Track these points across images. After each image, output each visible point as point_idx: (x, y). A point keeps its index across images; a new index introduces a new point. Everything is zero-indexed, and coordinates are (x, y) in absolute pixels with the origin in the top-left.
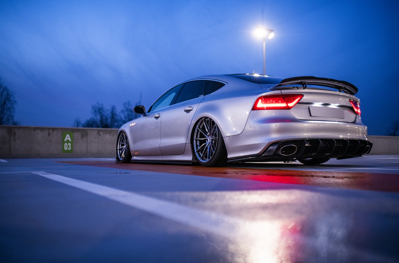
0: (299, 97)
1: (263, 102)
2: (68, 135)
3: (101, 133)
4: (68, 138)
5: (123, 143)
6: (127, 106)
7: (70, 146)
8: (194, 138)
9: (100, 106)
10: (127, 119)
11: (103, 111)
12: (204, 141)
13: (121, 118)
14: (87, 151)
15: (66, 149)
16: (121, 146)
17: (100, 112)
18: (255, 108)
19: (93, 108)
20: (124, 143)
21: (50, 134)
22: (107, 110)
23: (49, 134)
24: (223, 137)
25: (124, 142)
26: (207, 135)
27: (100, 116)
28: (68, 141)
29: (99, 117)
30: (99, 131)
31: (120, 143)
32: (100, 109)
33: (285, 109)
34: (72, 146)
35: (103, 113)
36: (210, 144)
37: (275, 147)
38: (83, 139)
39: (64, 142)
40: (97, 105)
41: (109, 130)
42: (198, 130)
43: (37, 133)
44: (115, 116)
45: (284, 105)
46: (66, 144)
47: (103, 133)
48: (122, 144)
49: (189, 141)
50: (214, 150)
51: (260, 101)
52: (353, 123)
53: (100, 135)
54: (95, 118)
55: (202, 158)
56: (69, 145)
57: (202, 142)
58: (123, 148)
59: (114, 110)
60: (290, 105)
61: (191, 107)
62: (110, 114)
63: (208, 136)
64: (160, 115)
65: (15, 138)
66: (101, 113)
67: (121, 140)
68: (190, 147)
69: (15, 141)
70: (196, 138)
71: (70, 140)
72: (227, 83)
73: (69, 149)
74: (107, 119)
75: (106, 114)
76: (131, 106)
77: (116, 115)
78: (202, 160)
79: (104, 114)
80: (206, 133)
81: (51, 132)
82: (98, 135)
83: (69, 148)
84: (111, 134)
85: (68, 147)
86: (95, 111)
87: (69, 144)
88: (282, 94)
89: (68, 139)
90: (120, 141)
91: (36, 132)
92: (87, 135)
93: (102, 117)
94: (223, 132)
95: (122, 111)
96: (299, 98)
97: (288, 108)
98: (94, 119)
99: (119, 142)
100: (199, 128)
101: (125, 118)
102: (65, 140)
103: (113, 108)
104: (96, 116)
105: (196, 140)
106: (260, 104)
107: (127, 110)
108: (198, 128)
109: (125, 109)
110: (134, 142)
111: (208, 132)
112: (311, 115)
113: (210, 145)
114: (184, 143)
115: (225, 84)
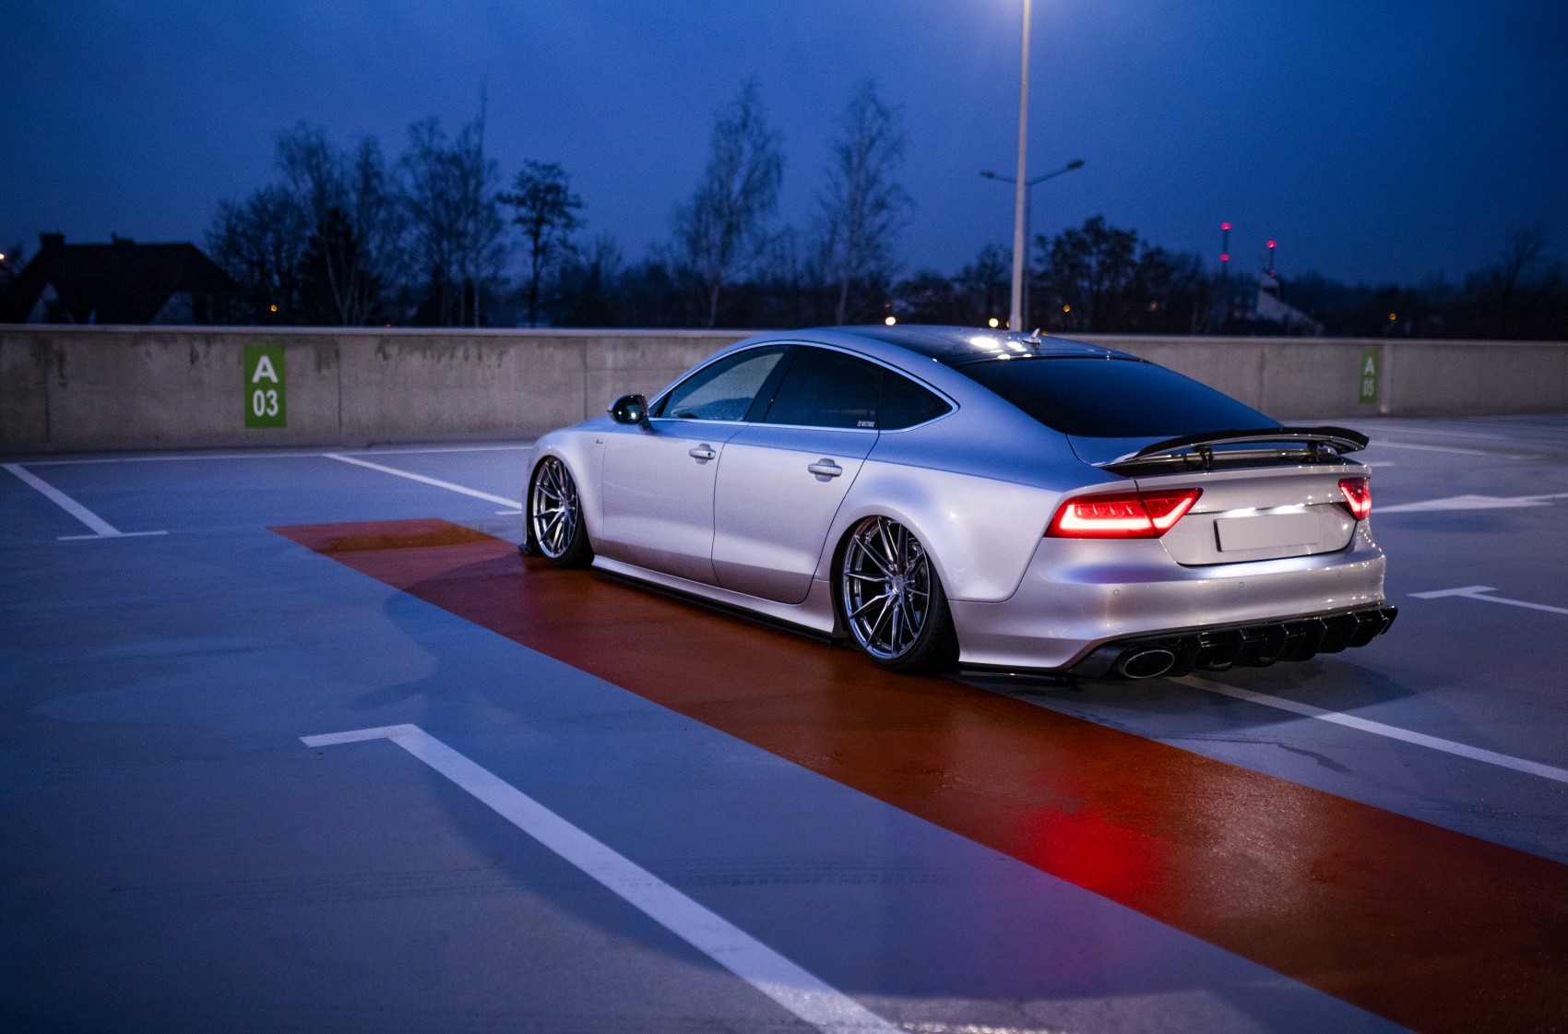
0: (1189, 497)
1: (1080, 513)
2: (265, 360)
3: (393, 350)
4: (265, 369)
5: (553, 498)
6: (426, 138)
7: (273, 402)
8: (845, 571)
9: (314, 139)
10: (428, 194)
11: (326, 157)
12: (879, 588)
13: (402, 189)
14: (340, 417)
15: (259, 413)
16: (547, 508)
17: (314, 162)
18: (1053, 530)
19: (282, 145)
20: (558, 496)
21: (198, 357)
22: (343, 156)
23: (194, 358)
24: (948, 597)
25: (559, 492)
26: (888, 569)
27: (313, 179)
28: (265, 384)
29: (307, 184)
30: (384, 341)
31: (540, 492)
32: (311, 153)
33: (1148, 538)
34: (281, 401)
35: (325, 167)
36: (900, 600)
37: (1114, 654)
38: (325, 372)
39: (250, 389)
40: (300, 134)
41: (420, 336)
42: (858, 546)
43: (148, 354)
44: (375, 182)
45: (1141, 524)
46: (259, 393)
47: (400, 352)
48: (547, 497)
49: (823, 574)
50: (916, 630)
51: (1071, 508)
52: (1341, 555)
53: (386, 357)
54: (292, 188)
55: (873, 642)
56: (272, 397)
57: (870, 589)
58: (555, 513)
59: (374, 157)
60: (1161, 522)
61: (831, 463)
62: (357, 174)
63: (891, 572)
64: (713, 454)
65: (62, 376)
66: (318, 167)
67: (546, 484)
68: (829, 593)
69: (64, 385)
70: (851, 572)
71: (274, 379)
72: (959, 406)
73: (272, 413)
74: (341, 191)
75: (336, 173)
76: (443, 136)
77: (378, 175)
78: (873, 646)
79: (330, 173)
80: (885, 563)
81: (200, 347)
82: (380, 356)
83: (272, 408)
84: (429, 353)
85: (270, 406)
86: (292, 161)
87: (272, 393)
88: (1140, 490)
89: (265, 374)
90: (542, 485)
91: (142, 348)
92: (337, 355)
93: (320, 187)
94: (946, 578)
95: (405, 161)
96: (1188, 501)
97: (1155, 533)
98: (287, 193)
99: (536, 489)
100: (862, 540)
101: (419, 187)
102: (256, 379)
103: (368, 148)
104: (295, 181)
105: (852, 580)
106: (1071, 521)
107: (426, 154)
108: (860, 540)
109: (416, 151)
110: (607, 509)
111: (895, 562)
112: (1219, 548)
113: (900, 606)
114: (809, 575)
115: (950, 408)
